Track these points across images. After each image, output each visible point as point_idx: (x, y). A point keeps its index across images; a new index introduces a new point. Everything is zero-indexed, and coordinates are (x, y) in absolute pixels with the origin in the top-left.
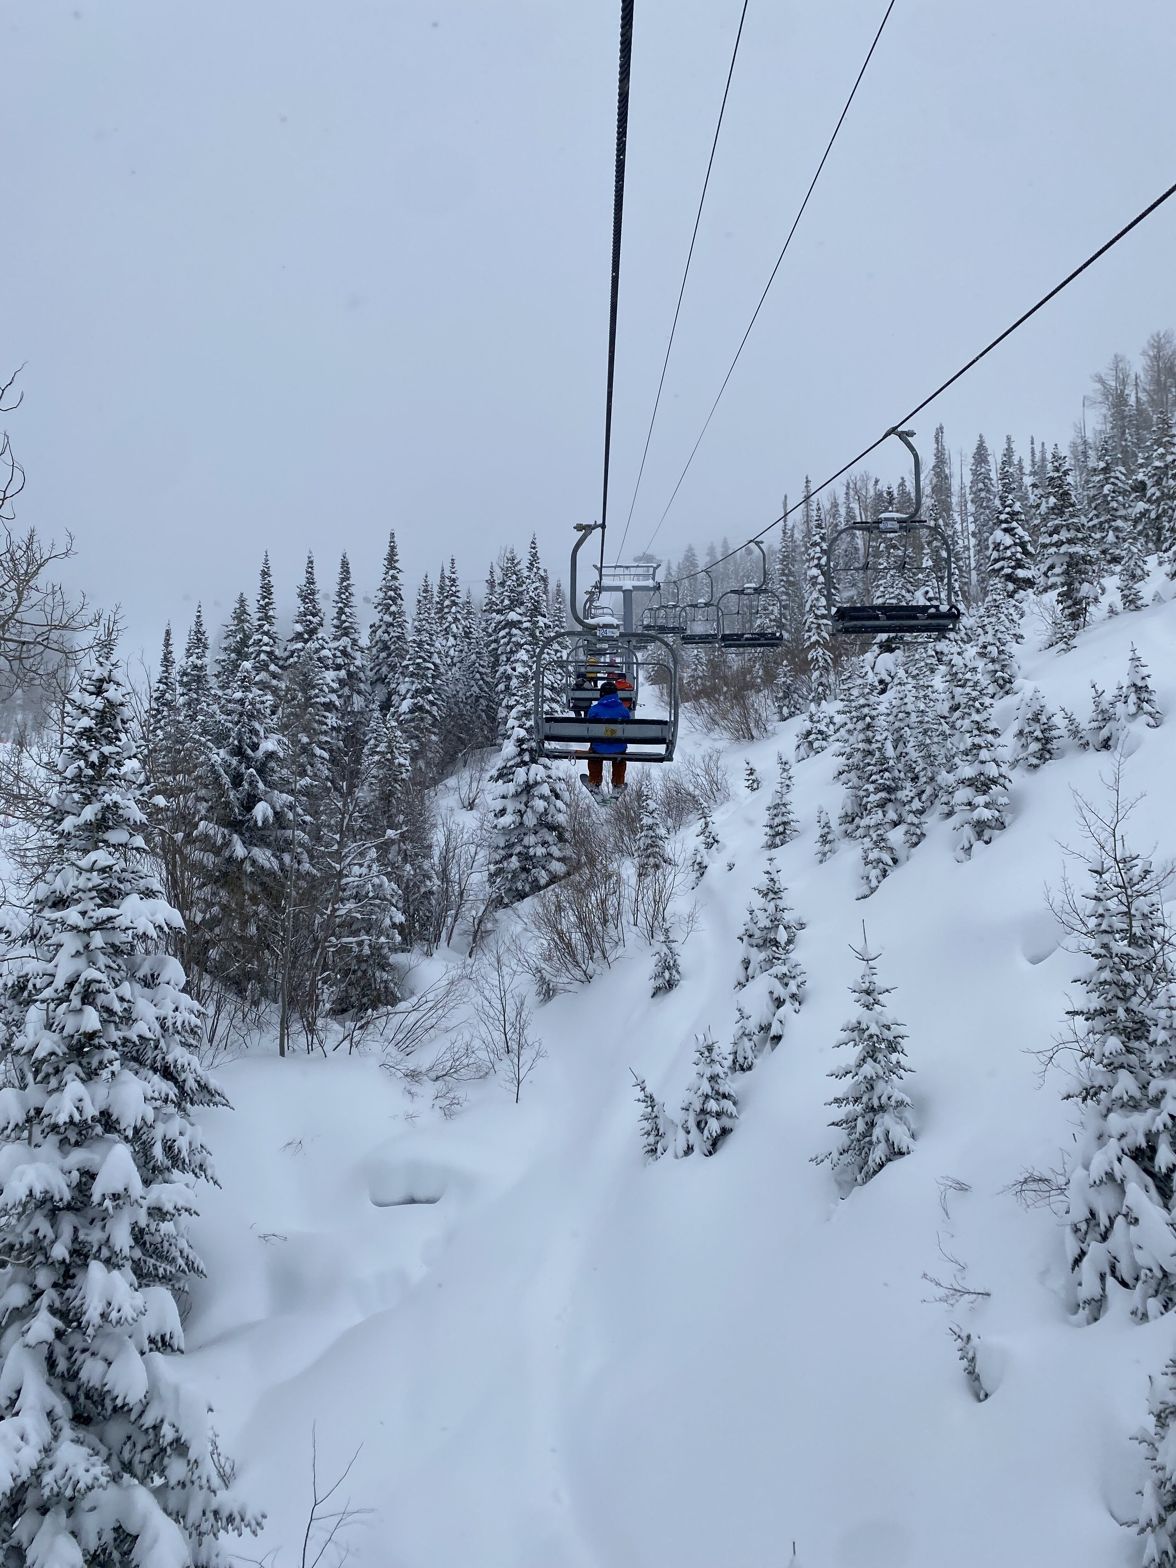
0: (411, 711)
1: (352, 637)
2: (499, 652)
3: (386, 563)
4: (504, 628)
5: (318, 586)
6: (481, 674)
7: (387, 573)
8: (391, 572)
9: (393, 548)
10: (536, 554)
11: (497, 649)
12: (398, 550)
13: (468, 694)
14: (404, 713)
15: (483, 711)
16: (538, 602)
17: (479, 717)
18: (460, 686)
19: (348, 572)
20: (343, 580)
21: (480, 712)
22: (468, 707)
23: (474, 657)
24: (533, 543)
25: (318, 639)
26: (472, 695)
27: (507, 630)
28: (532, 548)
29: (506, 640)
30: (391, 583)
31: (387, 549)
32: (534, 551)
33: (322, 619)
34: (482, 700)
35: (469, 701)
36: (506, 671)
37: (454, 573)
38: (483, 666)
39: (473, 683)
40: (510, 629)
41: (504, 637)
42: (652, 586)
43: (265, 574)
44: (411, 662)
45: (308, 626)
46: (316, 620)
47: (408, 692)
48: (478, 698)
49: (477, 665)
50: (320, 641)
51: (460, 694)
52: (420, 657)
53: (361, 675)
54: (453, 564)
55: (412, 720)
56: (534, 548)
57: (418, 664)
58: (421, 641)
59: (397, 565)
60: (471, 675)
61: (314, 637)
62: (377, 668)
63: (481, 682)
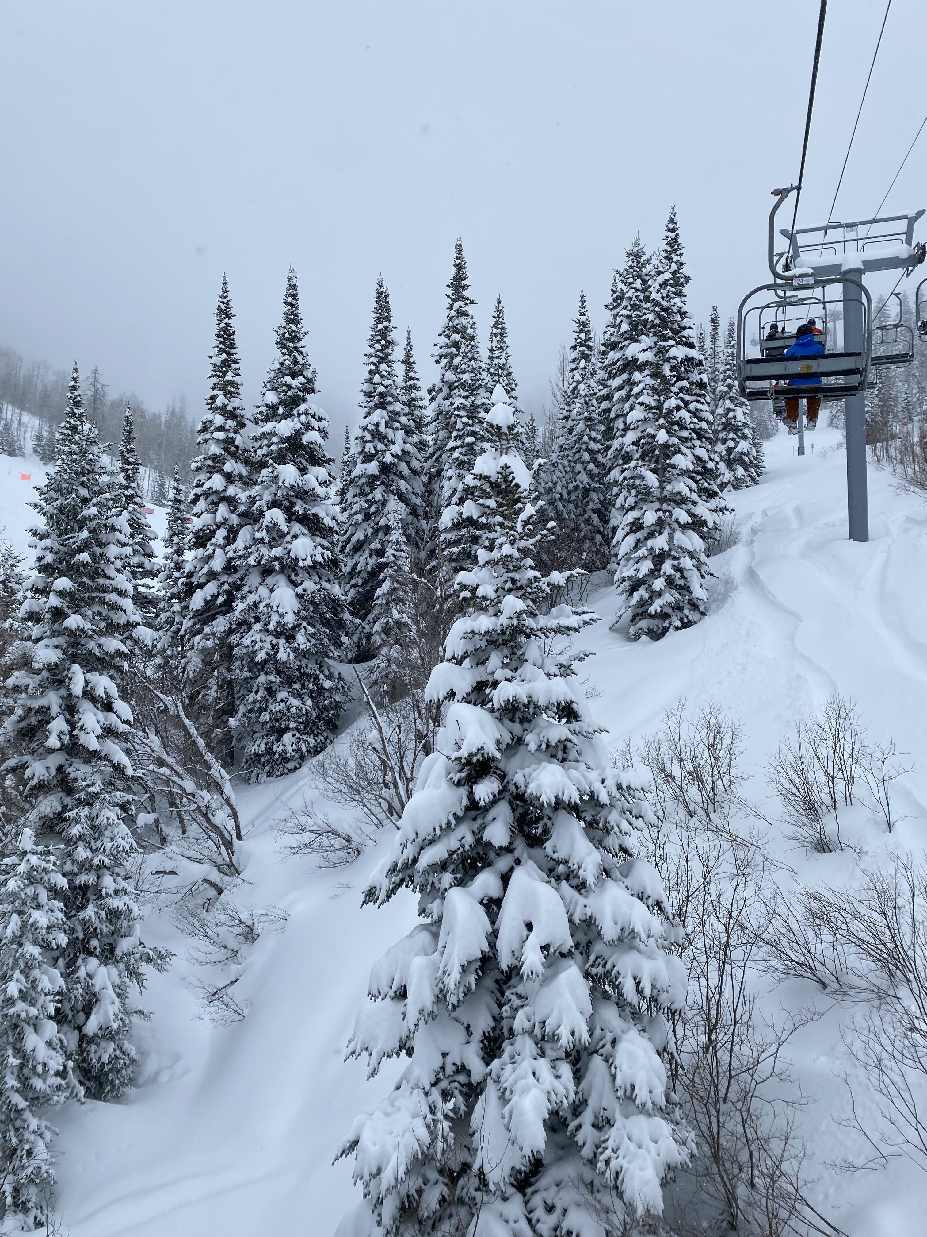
0: (457, 526)
1: (390, 408)
2: (613, 415)
3: (450, 292)
4: (622, 371)
5: (305, 326)
6: (590, 451)
7: (451, 308)
8: (457, 305)
9: (459, 267)
10: (675, 240)
11: (609, 410)
12: (468, 270)
13: (571, 486)
14: (445, 530)
15: (594, 511)
16: (666, 310)
17: (588, 522)
18: (558, 474)
19: (388, 310)
20: (379, 321)
21: (590, 513)
22: (571, 506)
23: (581, 426)
24: (672, 221)
25: (299, 415)
26: (577, 486)
27: (625, 376)
28: (670, 230)
29: (623, 393)
30: (456, 322)
31: (452, 272)
32: (673, 235)
33: (310, 381)
34: (593, 495)
35: (573, 497)
36: (622, 445)
37: (583, 314)
38: (595, 440)
39: (579, 467)
40: (631, 374)
41: (620, 388)
42: (904, 255)
43: (224, 313)
44: (458, 443)
45: (285, 392)
46: (296, 382)
47: (453, 493)
48: (586, 492)
49: (586, 438)
50: (303, 418)
51: (559, 488)
52: (473, 434)
53: (403, 467)
54: (583, 302)
55: (456, 543)
56: (672, 230)
57: (469, 445)
58: (473, 405)
59: (465, 293)
60: (577, 456)
61: (295, 412)
62: (438, 453)
63: (592, 466)
